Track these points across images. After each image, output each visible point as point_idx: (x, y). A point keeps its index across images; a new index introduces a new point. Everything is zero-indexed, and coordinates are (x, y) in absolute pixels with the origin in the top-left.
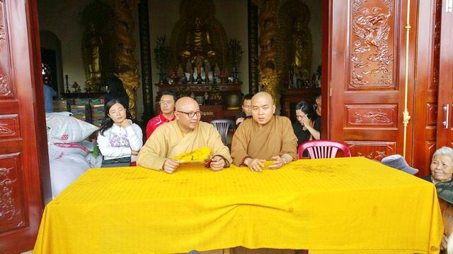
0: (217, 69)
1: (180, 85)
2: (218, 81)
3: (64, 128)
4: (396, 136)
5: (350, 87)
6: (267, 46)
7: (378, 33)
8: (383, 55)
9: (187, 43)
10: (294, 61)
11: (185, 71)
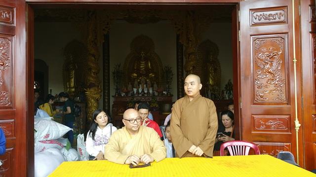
0: (155, 85)
1: (130, 97)
2: (156, 94)
3: (47, 129)
4: (290, 139)
5: (255, 102)
7: (273, 64)
8: (277, 80)
9: (135, 68)
10: (209, 81)
11: (133, 87)
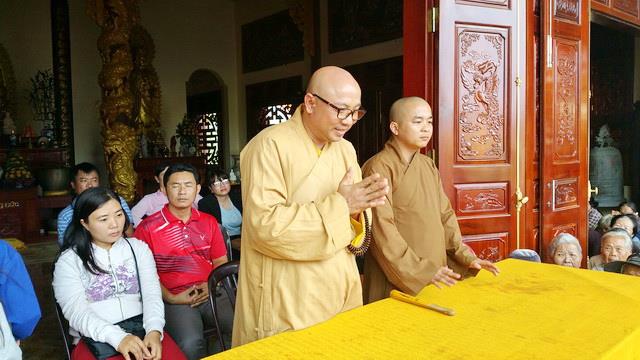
5: (460, 159)
6: (116, 89)
8: (493, 115)
